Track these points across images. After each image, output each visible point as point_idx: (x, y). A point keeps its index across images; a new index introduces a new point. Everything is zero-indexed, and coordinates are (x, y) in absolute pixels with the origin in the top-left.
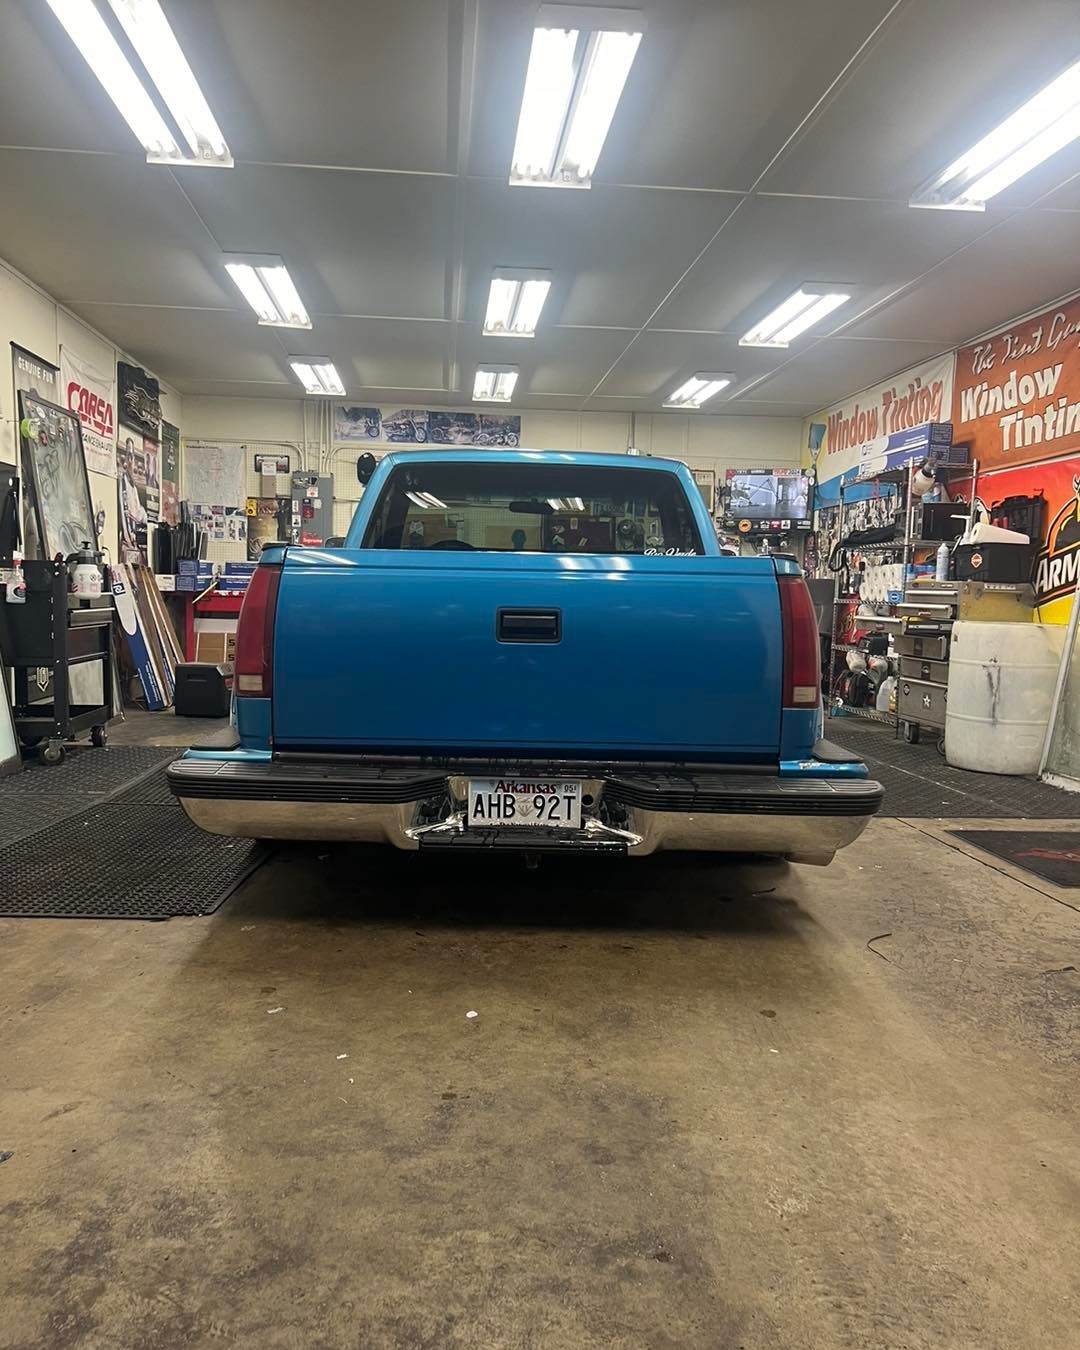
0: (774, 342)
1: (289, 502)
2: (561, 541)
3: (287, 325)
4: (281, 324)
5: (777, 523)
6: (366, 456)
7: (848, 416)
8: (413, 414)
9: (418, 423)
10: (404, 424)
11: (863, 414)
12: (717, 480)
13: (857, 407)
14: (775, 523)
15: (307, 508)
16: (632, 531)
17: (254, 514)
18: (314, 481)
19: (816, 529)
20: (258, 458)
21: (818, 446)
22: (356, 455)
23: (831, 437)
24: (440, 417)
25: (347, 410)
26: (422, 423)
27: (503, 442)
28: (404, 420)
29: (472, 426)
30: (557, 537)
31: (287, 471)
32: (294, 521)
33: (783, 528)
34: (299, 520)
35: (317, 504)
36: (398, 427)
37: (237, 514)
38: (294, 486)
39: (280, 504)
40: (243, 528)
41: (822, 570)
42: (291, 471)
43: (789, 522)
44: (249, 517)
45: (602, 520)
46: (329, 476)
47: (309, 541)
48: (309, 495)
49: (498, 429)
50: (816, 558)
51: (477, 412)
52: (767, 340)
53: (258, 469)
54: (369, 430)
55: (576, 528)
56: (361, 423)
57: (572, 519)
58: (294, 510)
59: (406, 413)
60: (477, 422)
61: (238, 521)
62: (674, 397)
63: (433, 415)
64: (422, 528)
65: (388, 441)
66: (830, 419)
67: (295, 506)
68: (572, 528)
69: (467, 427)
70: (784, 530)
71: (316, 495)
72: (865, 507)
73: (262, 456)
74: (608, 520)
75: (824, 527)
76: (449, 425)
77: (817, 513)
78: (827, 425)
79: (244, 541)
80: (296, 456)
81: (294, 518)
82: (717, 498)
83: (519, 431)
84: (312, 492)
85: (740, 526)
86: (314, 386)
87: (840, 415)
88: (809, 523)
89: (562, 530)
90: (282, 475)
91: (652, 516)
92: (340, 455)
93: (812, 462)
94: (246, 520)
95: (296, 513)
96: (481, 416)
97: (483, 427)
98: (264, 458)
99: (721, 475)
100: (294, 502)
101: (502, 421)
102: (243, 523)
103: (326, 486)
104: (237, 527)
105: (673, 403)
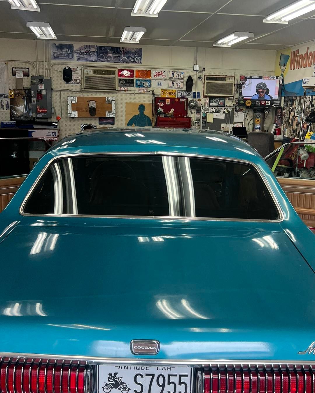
0: (281, 21)
1: (30, 92)
2: (162, 110)
3: (26, 9)
4: (23, 9)
5: (264, 102)
6: (67, 68)
7: (303, 52)
8: (90, 47)
9: (92, 52)
10: (85, 52)
11: (311, 52)
12: (235, 80)
13: (308, 49)
14: (263, 102)
15: (39, 94)
16: (196, 105)
17: (13, 97)
18: (41, 81)
19: (282, 105)
20: (13, 69)
21: (285, 65)
22: (61, 68)
23: (292, 61)
24: (103, 49)
25: (57, 45)
26: (94, 52)
27: (134, 61)
28: (85, 50)
29: (118, 53)
30: (160, 108)
31: (28, 76)
32: (32, 101)
33: (266, 104)
34: (35, 101)
35: (44, 93)
36: (82, 53)
37: (5, 97)
38: (32, 84)
39: (25, 92)
40: (8, 104)
41: (285, 125)
42: (30, 75)
43: (269, 102)
44: (10, 98)
45: (181, 100)
46: (49, 79)
47: (41, 111)
48: (39, 88)
49: (131, 55)
50: (282, 119)
51: (121, 46)
52: (277, 20)
53: (14, 75)
54: (68, 55)
55: (169, 104)
56: (64, 51)
57: (167, 99)
58: (32, 96)
59: (86, 47)
60: (121, 51)
61: (5, 101)
62: (220, 42)
63: (100, 48)
64: (95, 104)
65: (77, 60)
66: (292, 52)
67: (33, 93)
68: (167, 104)
69: (116, 53)
70: (267, 106)
71: (43, 88)
72: (310, 98)
73: (16, 68)
74: (184, 100)
75: (287, 105)
76: (107, 52)
77: (283, 98)
78: (290, 55)
79: (9, 111)
80: (32, 68)
81: (33, 99)
82: (235, 89)
83: (141, 56)
84: (41, 86)
85: (246, 103)
86: (40, 34)
87: (298, 52)
88: (279, 102)
89: (162, 105)
90: (25, 78)
91: (205, 98)
92: (54, 68)
93: (281, 73)
94: (9, 100)
95: (33, 97)
96: (123, 48)
97: (124, 54)
98: (17, 69)
99: (238, 78)
100: (32, 91)
101: (133, 51)
102: (8, 102)
103: (48, 83)
104: (5, 104)
105: (218, 44)
